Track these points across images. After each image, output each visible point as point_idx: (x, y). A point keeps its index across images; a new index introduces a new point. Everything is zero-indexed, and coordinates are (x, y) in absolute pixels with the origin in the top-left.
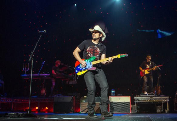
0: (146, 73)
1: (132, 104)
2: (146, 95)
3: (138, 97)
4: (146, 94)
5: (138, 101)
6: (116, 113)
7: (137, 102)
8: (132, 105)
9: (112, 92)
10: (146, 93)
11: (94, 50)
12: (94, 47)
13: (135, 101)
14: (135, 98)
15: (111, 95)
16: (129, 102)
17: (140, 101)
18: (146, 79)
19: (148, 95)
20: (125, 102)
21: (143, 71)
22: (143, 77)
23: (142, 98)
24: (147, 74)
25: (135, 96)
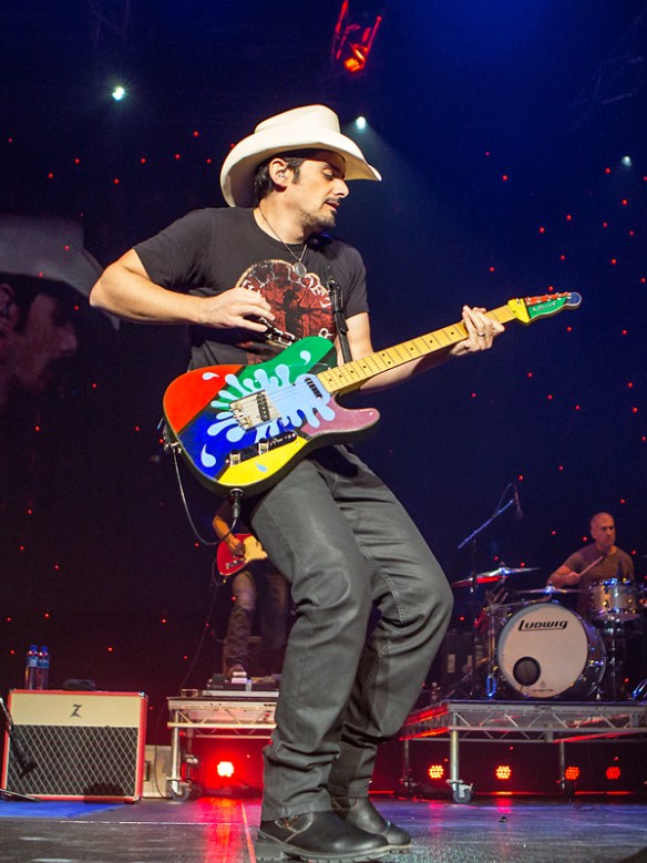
0: (249, 558)
1: (149, 740)
2: (242, 687)
3: (189, 697)
4: (244, 680)
5: (190, 725)
6: (48, 796)
7: (181, 729)
8: (150, 748)
9: (33, 662)
10: (239, 677)
11: (290, 295)
12: (282, 271)
13: (170, 724)
14: (172, 704)
15: (22, 686)
16: (132, 731)
17: (202, 725)
18: (245, 594)
19: (255, 688)
20: (107, 732)
21: (236, 541)
22: (231, 579)
23: (216, 703)
24: (255, 562)
25: (176, 694)
